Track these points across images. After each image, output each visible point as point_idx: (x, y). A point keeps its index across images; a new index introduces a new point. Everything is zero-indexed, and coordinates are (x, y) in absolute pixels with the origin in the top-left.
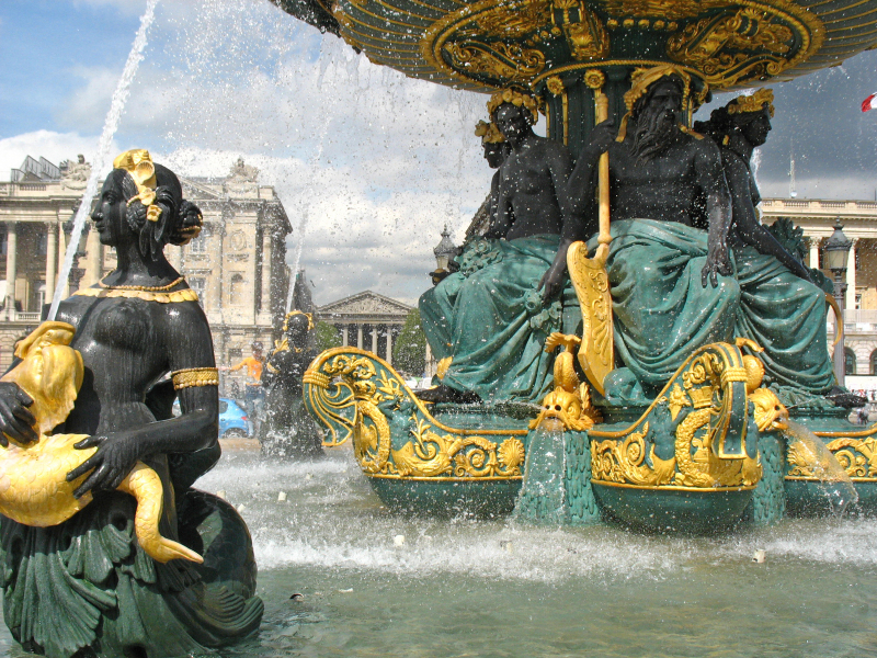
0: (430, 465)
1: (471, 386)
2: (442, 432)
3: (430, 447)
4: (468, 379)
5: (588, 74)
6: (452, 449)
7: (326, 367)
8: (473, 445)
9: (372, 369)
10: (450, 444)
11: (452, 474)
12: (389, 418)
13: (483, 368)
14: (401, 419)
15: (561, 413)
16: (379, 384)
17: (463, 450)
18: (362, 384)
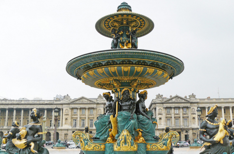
0: (90, 148)
1: (98, 137)
2: (92, 143)
3: (90, 146)
4: (98, 136)
5: (118, 89)
6: (93, 146)
7: (75, 134)
8: (97, 145)
9: (82, 134)
10: (93, 145)
11: (93, 150)
12: (84, 141)
13: (100, 134)
14: (86, 142)
15: (109, 141)
16: (83, 136)
17: (95, 146)
18: (81, 136)
